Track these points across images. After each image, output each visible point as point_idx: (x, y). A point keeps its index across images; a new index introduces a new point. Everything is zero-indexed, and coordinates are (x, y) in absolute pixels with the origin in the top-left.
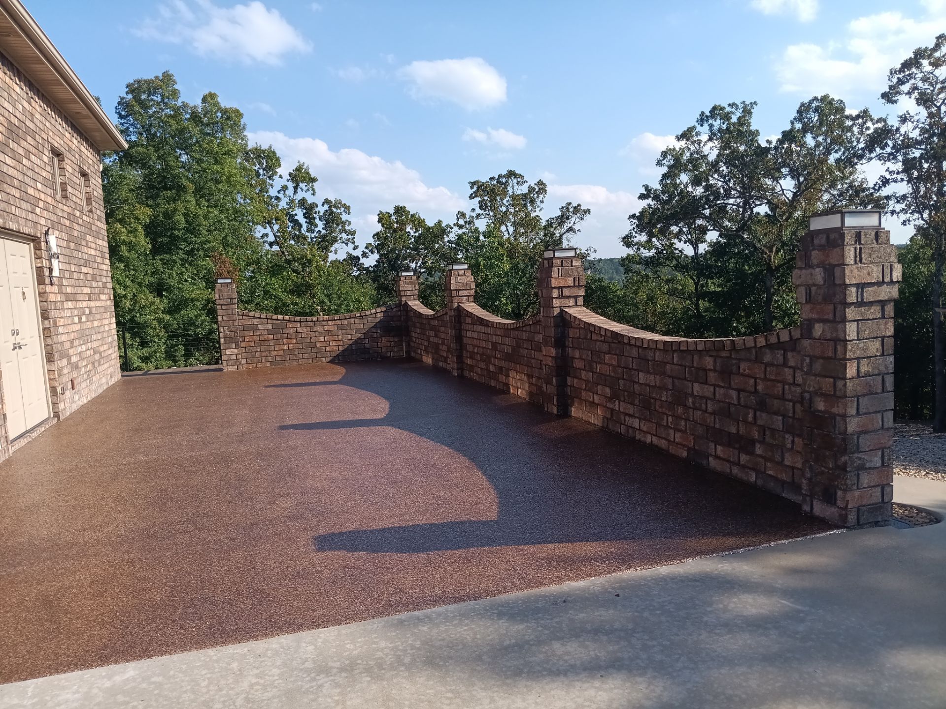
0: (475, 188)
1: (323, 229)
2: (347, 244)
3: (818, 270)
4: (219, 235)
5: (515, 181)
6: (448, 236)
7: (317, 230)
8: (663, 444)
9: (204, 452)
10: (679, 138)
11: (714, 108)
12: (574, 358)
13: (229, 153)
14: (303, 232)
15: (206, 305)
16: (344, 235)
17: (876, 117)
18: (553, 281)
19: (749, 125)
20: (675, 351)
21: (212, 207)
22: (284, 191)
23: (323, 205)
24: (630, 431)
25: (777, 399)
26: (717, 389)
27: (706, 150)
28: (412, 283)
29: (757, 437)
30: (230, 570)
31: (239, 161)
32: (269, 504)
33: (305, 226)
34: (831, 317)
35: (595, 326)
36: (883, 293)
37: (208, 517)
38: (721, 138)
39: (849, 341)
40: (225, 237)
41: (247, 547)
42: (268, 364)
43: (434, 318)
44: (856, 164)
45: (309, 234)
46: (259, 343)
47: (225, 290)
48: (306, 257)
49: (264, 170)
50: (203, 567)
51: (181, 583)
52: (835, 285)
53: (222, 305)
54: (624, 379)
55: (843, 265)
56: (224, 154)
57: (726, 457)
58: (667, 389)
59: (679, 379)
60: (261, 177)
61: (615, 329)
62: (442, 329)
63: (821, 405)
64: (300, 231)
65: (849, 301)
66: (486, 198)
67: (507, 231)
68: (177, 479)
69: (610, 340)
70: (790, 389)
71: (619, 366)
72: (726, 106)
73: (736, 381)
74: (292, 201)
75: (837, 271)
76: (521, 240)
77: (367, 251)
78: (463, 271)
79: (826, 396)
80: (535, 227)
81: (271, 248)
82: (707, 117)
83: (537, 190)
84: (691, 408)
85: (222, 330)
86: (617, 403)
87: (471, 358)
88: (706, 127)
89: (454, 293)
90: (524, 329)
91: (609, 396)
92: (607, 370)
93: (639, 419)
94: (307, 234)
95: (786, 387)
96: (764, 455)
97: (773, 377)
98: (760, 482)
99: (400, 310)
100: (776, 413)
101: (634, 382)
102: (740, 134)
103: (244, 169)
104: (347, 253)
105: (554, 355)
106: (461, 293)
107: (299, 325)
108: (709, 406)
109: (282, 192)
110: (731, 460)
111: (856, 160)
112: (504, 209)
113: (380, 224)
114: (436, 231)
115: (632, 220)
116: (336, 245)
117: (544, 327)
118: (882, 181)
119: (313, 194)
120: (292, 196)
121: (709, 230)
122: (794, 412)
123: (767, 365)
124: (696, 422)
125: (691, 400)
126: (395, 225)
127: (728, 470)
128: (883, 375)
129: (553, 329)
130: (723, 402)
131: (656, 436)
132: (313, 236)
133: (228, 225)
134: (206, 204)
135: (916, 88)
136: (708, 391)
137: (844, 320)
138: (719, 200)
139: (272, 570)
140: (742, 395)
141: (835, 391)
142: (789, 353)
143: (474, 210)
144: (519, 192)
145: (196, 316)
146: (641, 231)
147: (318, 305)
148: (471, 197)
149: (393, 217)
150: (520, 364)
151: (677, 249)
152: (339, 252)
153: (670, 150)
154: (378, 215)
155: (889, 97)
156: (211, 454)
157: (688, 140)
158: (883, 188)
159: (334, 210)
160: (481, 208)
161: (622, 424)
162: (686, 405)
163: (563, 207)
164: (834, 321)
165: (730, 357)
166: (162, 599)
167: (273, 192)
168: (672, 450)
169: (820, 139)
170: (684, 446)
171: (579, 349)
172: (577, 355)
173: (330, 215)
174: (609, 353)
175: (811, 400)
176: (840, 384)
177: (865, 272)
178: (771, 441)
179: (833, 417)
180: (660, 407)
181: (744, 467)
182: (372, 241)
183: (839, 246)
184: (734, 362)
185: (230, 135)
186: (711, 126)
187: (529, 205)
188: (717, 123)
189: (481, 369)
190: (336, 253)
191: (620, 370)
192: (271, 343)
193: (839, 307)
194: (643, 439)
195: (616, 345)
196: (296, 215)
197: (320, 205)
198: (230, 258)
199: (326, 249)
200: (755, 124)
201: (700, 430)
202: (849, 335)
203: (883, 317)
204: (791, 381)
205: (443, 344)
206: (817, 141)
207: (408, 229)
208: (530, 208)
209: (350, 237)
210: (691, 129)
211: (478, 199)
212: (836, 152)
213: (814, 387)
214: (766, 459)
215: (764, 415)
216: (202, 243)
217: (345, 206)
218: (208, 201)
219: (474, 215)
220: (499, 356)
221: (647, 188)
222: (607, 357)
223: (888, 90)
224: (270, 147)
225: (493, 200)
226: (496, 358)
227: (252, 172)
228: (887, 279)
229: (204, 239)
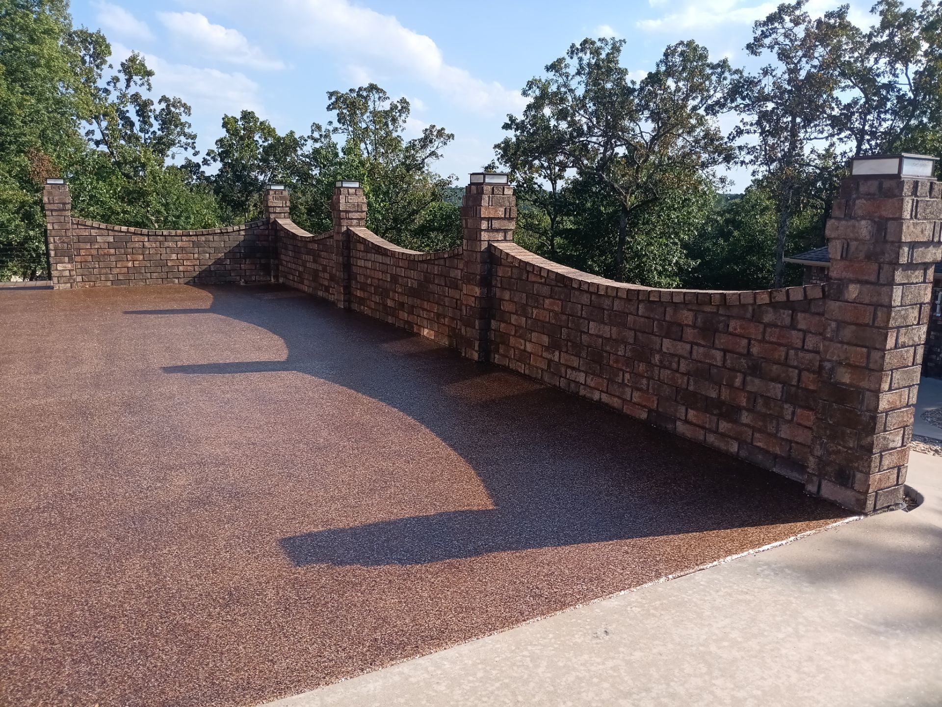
0: (333, 99)
1: (159, 129)
2: (186, 149)
3: (863, 222)
4: (37, 127)
5: (377, 96)
6: (302, 149)
7: (152, 130)
8: (616, 402)
9: (50, 400)
10: (548, 69)
11: (585, 42)
12: (501, 300)
13: (48, 32)
14: (135, 131)
15: (20, 208)
16: (183, 139)
17: (734, 67)
18: (483, 210)
19: (617, 63)
20: (642, 301)
21: (27, 94)
22: (115, 83)
23: (160, 102)
24: (573, 385)
25: (776, 364)
26: (695, 347)
27: (573, 84)
28: (282, 198)
29: (744, 404)
30: (129, 592)
31: (60, 43)
32: (158, 479)
33: (137, 125)
34: (873, 278)
35: (533, 266)
36: (930, 254)
37: (76, 500)
38: (589, 73)
39: (894, 307)
40: (43, 131)
41: (145, 550)
42: (109, 283)
43: (312, 240)
44: (718, 112)
45: (142, 135)
46: (97, 258)
47: (56, 192)
48: (139, 160)
49: (91, 56)
50: (87, 586)
51: (59, 616)
52: (885, 241)
53: (52, 211)
54: (568, 328)
55: (899, 219)
56: (44, 33)
57: (700, 423)
58: (626, 344)
59: (644, 332)
60: (87, 65)
61: (559, 271)
62: (323, 254)
63: (845, 377)
64: (132, 131)
65: (901, 262)
66: (345, 111)
67: (366, 149)
68: (21, 439)
69: (554, 283)
70: (796, 354)
71: (563, 313)
72: (597, 41)
73: (722, 340)
74: (124, 95)
75: (891, 226)
76: (381, 160)
77: (209, 158)
78: (354, 190)
79: (853, 367)
80: (396, 148)
81: (98, 147)
82: (577, 49)
83: (400, 108)
84: (657, 366)
85: (52, 240)
86: (557, 353)
87: (361, 289)
88: (575, 60)
89: (343, 215)
90: (436, 263)
91: (547, 344)
92: (545, 316)
93: (586, 373)
94: (140, 134)
95: (792, 352)
96: (752, 424)
97: (775, 340)
98: (743, 454)
99: (268, 229)
100: (776, 380)
101: (582, 332)
102: (609, 71)
103: (67, 54)
104: (186, 158)
105: (478, 294)
106: (351, 215)
107: (146, 239)
108: (682, 365)
109: (112, 84)
110: (707, 426)
111: (717, 108)
112: (364, 125)
113: (225, 129)
114: (287, 142)
115: (497, 150)
116: (173, 149)
117: (467, 263)
118: (737, 131)
119: (149, 90)
120: (124, 89)
121: (568, 167)
122: (799, 381)
123: (766, 325)
124: (663, 382)
125: (657, 357)
126: (242, 132)
127: (702, 438)
128: (915, 346)
129: (479, 266)
130: (701, 362)
131: (607, 393)
132: (147, 137)
133: (48, 117)
134: (21, 90)
135: (777, 43)
136: (682, 348)
137: (891, 283)
138: (581, 137)
139: (192, 590)
140: (728, 355)
141: (868, 362)
142: (799, 314)
143: (330, 123)
144: (380, 109)
145: (9, 221)
146: (506, 162)
147: (152, 215)
148: (329, 109)
149: (240, 123)
150: (428, 301)
151: (536, 184)
152: (176, 157)
153: (536, 80)
154: (223, 119)
155: (753, 48)
156: (61, 403)
157: (556, 71)
158: (737, 138)
159: (173, 109)
160: (339, 121)
161: (561, 377)
162: (650, 363)
163: (426, 130)
164: (877, 283)
165: (717, 313)
166: (34, 649)
167: (101, 84)
168: (627, 410)
169: (681, 84)
170: (644, 406)
171: (510, 290)
172: (507, 297)
173: (167, 115)
174: (551, 297)
175: (832, 370)
176: (875, 355)
177: (919, 229)
178: (764, 410)
179: (860, 391)
180: (614, 362)
181: (723, 436)
182: (214, 148)
183: (895, 196)
184: (722, 318)
185: (50, 11)
186: (581, 59)
187: (390, 124)
188: (587, 57)
189: (376, 303)
190: (173, 158)
191: (564, 317)
192: (113, 258)
193: (886, 267)
194: (588, 395)
195: (560, 289)
196: (127, 111)
197: (156, 101)
198: (50, 155)
199: (162, 152)
200: (623, 62)
201: (667, 391)
202: (894, 300)
203: (924, 282)
204: (799, 345)
205: (324, 271)
206: (677, 86)
207: (256, 138)
208: (391, 127)
209: (190, 141)
210: (560, 61)
211: (336, 112)
212: (693, 99)
213: (839, 356)
214: (754, 429)
215: (757, 381)
216: (16, 136)
217: (184, 106)
218: (22, 86)
219: (331, 128)
220: (400, 290)
221: (511, 118)
222: (547, 301)
223: (752, 41)
224: (99, 32)
225: (353, 114)
226: (396, 292)
227: (77, 57)
228: (936, 239)
229: (18, 131)
